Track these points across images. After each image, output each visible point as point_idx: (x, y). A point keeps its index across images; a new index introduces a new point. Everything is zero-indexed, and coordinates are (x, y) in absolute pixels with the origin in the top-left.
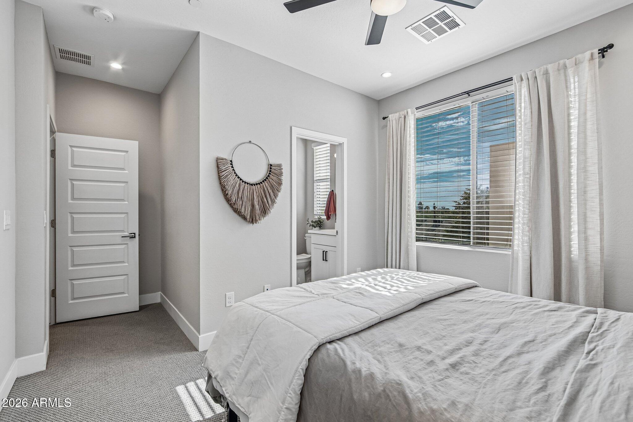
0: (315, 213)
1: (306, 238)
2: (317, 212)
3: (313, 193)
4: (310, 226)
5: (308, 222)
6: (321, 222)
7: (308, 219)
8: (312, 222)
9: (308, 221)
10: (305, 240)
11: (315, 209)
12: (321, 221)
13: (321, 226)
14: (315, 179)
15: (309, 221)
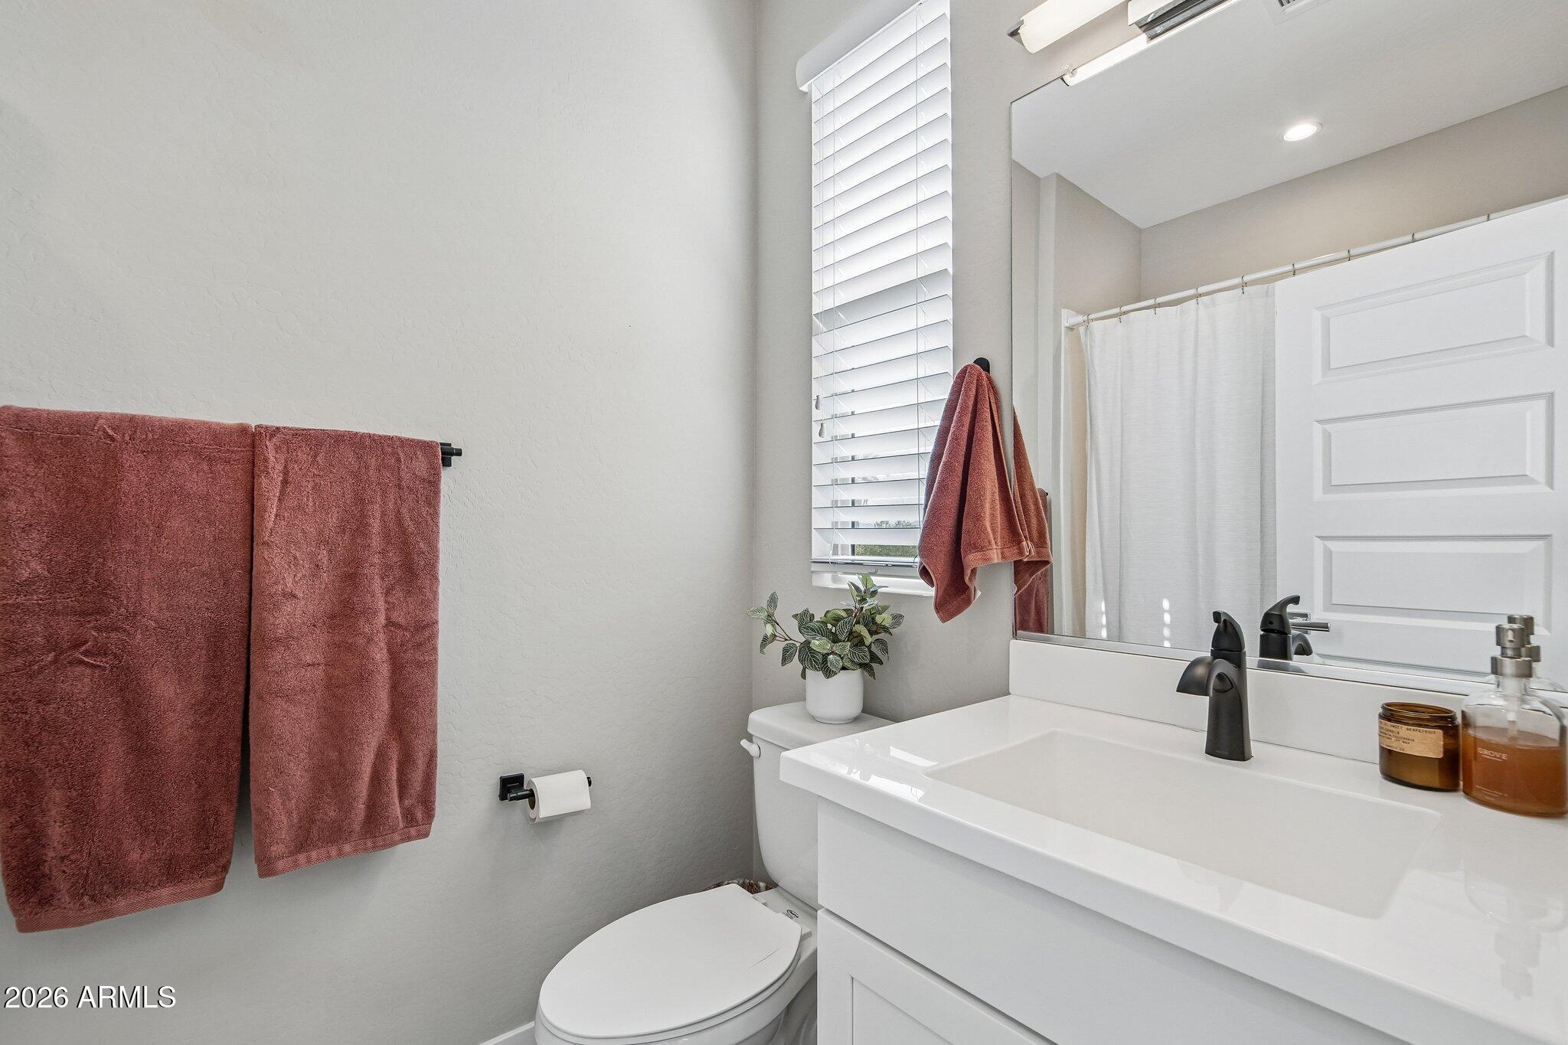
0: (820, 548)
1: (753, 749)
2: (836, 547)
3: (807, 401)
4: (786, 658)
5: (769, 630)
6: (875, 628)
7: (773, 601)
8: (804, 620)
9: (770, 619)
10: (748, 760)
11: (819, 521)
12: (884, 619)
13: (874, 658)
14: (816, 310)
15: (777, 616)
